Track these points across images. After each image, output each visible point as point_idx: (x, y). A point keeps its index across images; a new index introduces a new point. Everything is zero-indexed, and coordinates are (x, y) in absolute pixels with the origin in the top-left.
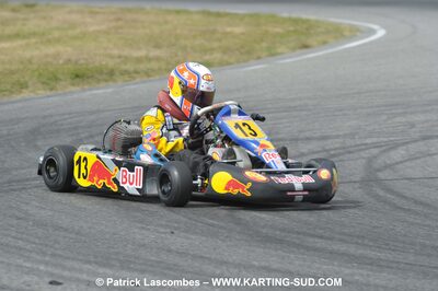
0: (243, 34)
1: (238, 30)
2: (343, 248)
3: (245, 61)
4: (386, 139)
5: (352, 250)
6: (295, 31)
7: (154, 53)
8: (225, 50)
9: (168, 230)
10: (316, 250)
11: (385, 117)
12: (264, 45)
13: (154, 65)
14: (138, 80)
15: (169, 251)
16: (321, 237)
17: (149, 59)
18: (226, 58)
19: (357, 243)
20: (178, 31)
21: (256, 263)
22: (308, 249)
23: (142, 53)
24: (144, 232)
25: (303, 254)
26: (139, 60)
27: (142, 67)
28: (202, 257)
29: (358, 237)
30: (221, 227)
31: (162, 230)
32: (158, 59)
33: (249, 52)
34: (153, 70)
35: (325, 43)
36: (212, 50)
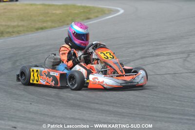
0: (60, 14)
1: (58, 12)
2: (107, 108)
3: (62, 26)
4: (125, 59)
5: (111, 109)
6: (84, 12)
7: (21, 23)
8: (53, 21)
9: (29, 103)
10: (95, 109)
11: (124, 49)
12: (70, 18)
13: (21, 29)
14: (14, 36)
15: (30, 112)
16: (97, 104)
17: (19, 26)
18: (53, 25)
19: (113, 106)
20: (32, 13)
21: (68, 116)
22: (91, 109)
23: (15, 24)
24: (18, 104)
25: (90, 111)
26: (14, 27)
27: (16, 30)
28: (44, 114)
29: (114, 103)
30: (52, 101)
31: (26, 103)
32: (23, 26)
33: (63, 22)
34: (21, 31)
35: (97, 17)
36: (47, 21)
